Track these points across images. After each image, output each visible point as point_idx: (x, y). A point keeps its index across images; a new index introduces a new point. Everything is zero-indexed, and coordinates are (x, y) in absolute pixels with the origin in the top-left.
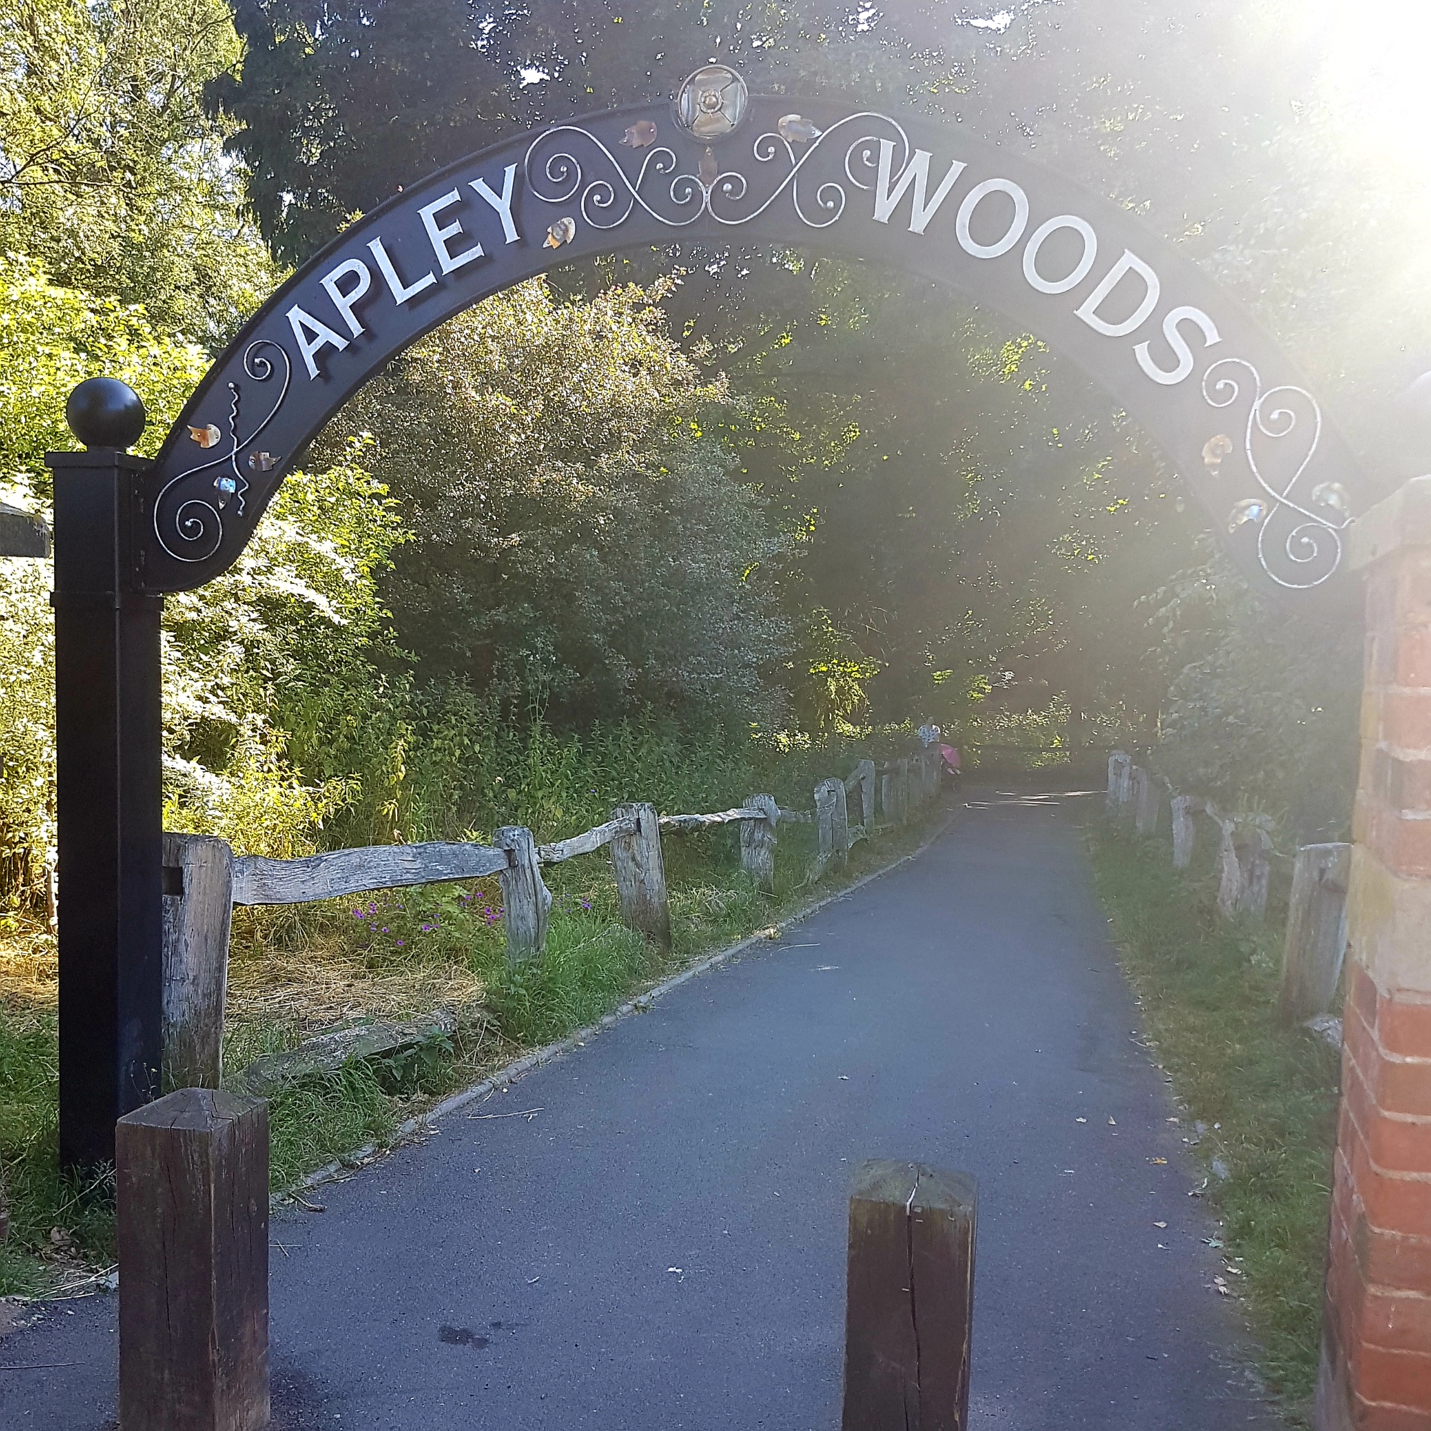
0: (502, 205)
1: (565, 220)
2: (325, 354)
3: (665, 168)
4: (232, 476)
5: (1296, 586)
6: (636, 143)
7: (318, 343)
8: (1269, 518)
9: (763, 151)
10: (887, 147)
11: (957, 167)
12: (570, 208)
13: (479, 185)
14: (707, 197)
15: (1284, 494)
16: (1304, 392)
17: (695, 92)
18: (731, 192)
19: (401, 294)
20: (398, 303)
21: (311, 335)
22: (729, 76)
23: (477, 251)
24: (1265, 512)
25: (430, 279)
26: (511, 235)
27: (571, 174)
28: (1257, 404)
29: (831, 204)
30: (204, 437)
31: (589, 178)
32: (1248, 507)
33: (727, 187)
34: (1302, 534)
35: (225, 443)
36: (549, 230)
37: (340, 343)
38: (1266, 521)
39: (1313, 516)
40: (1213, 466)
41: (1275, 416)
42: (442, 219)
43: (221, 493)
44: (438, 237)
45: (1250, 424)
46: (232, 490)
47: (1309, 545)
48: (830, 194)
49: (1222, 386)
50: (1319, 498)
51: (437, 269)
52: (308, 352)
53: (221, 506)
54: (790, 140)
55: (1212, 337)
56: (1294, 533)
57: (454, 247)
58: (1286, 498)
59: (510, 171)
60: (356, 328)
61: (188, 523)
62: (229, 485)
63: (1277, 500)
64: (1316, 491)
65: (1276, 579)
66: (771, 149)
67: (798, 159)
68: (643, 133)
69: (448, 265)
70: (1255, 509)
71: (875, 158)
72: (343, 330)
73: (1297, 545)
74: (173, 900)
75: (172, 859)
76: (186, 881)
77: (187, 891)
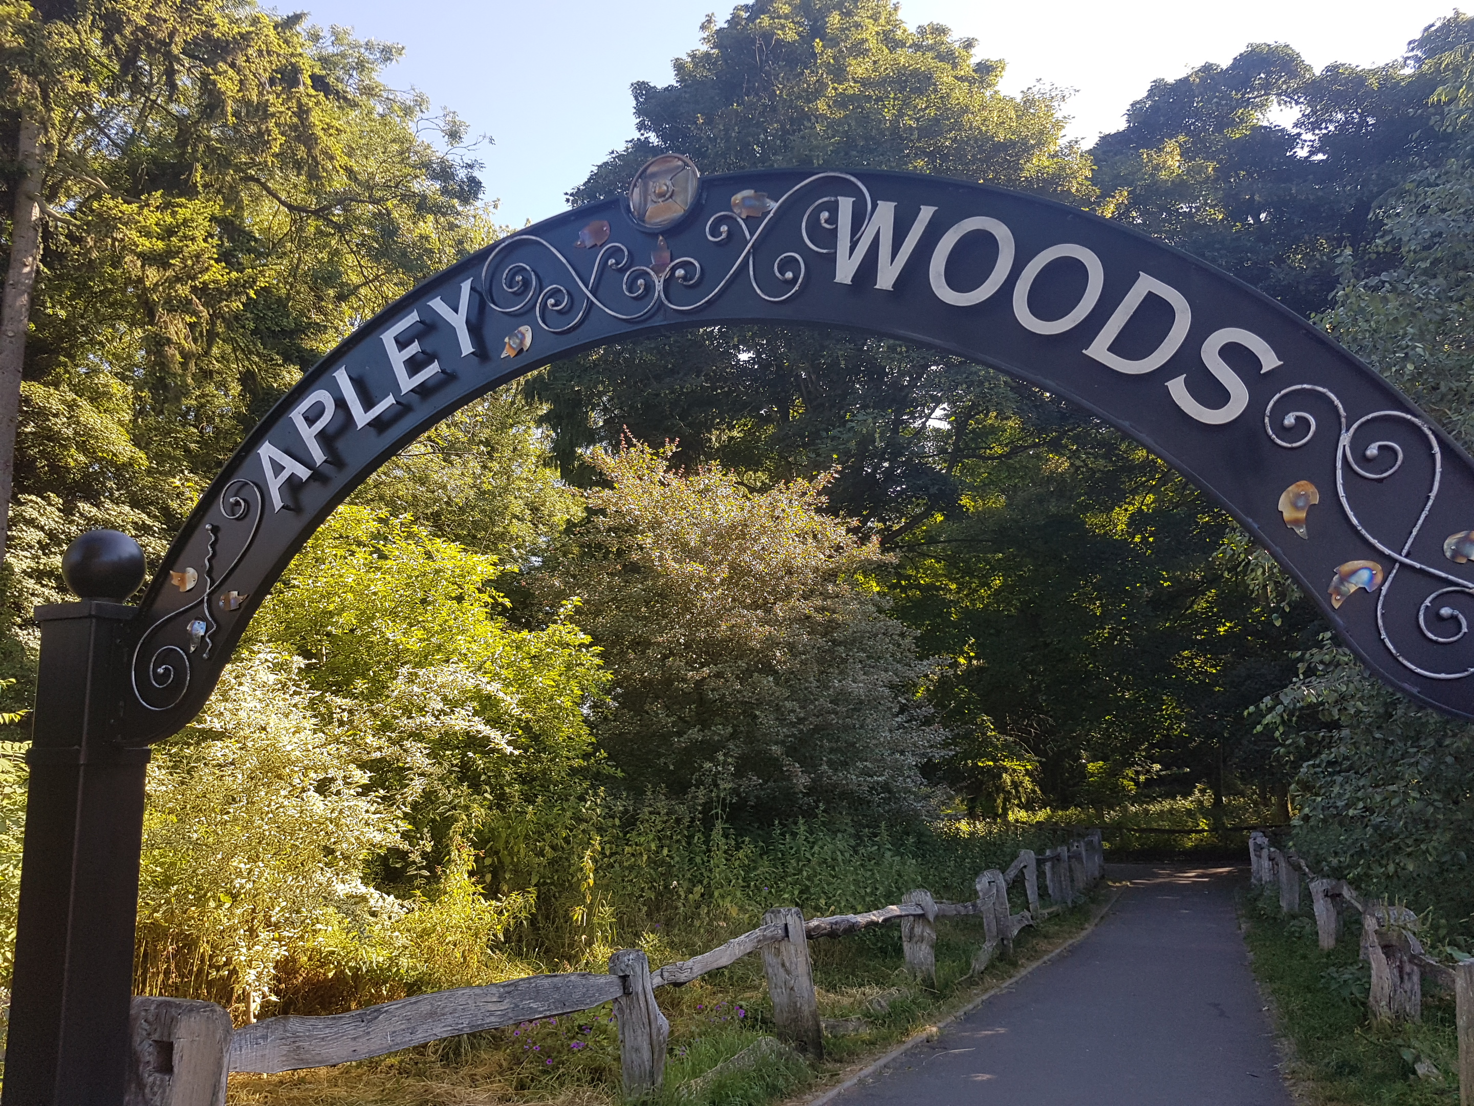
0: (458, 321)
1: (523, 329)
2: (293, 486)
3: (617, 263)
4: (204, 619)
5: (1443, 676)
6: (589, 244)
7: (285, 475)
8: (1387, 584)
9: (715, 231)
10: (846, 205)
11: (926, 213)
12: (525, 315)
13: (438, 304)
14: (659, 286)
15: (1405, 552)
16: (1409, 417)
17: (646, 185)
18: (685, 278)
19: (361, 417)
20: (359, 427)
21: (278, 468)
22: (680, 163)
23: (433, 368)
24: (1379, 578)
25: (390, 400)
26: (467, 347)
27: (526, 283)
28: (1345, 439)
29: (789, 275)
30: (183, 580)
31: (544, 284)
32: (1354, 572)
33: (680, 272)
34: (1440, 601)
35: (200, 583)
36: (507, 340)
37: (303, 473)
38: (1384, 589)
39: (1451, 577)
40: (1297, 522)
41: (1372, 451)
42: (402, 343)
43: (188, 637)
44: (398, 358)
45: (1339, 464)
46: (202, 633)
47: (1454, 618)
48: (789, 264)
49: (1293, 421)
50: (1456, 553)
51: (395, 387)
52: (274, 485)
53: (192, 649)
54: (744, 216)
55: (1269, 361)
56: (1427, 602)
57: (414, 365)
58: (1406, 556)
59: (466, 287)
60: (318, 455)
61: (161, 671)
62: (199, 628)
63: (1396, 561)
64: (1450, 544)
65: (1413, 667)
66: (724, 228)
67: (752, 235)
68: (598, 233)
69: (407, 383)
70: (1364, 575)
71: (833, 220)
72: (304, 459)
73: (1435, 619)
74: (162, 1080)
75: (166, 1034)
76: (176, 1058)
77: (176, 1070)
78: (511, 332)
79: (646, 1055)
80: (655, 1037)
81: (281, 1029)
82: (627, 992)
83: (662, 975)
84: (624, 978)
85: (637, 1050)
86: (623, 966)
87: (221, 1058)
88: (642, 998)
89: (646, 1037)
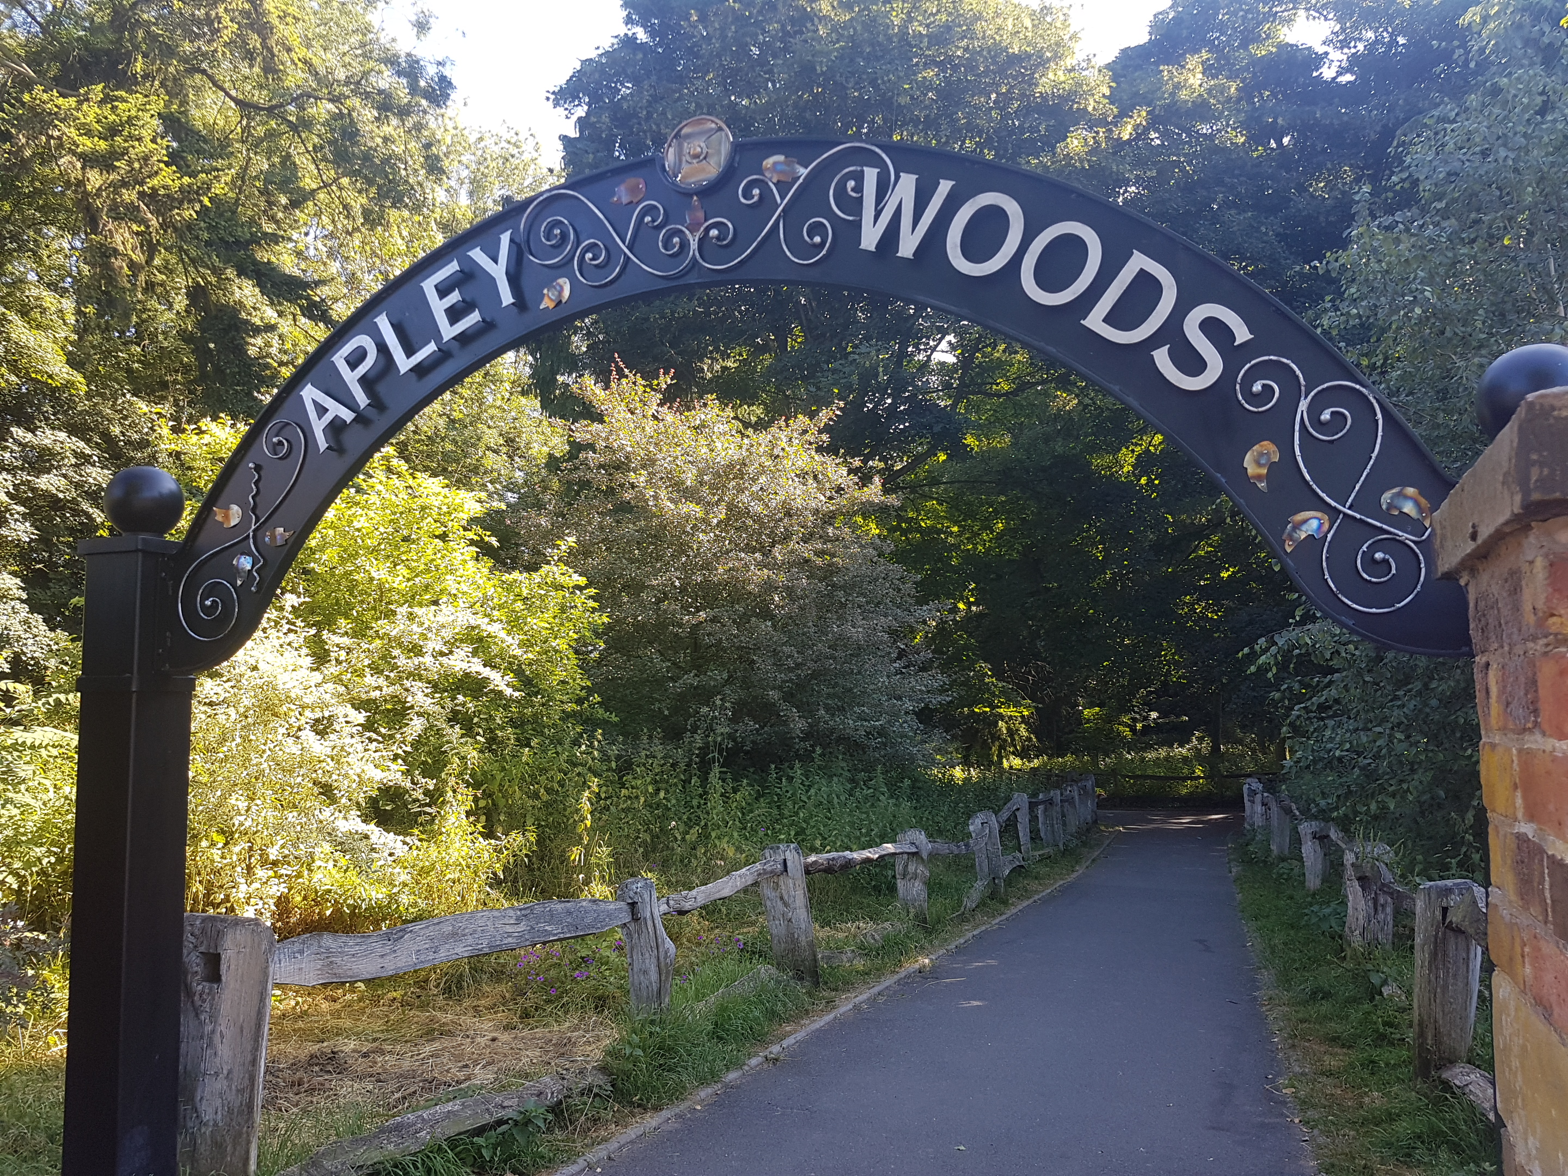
0: (498, 271)
1: (561, 281)
2: (336, 427)
3: (653, 221)
4: (250, 554)
5: (1374, 610)
6: (625, 200)
7: (328, 417)
8: (1332, 532)
9: (747, 194)
10: (871, 175)
11: (945, 186)
12: (563, 268)
13: (477, 255)
14: (694, 245)
15: (1348, 504)
16: (1358, 387)
17: (680, 146)
18: (718, 238)
19: (404, 363)
20: (402, 372)
21: (322, 410)
22: (713, 126)
23: (474, 318)
24: (1326, 526)
25: (431, 347)
26: (507, 298)
27: (564, 237)
28: (1303, 405)
29: (817, 239)
30: (227, 517)
31: (581, 238)
32: (1305, 521)
33: (714, 233)
34: (1373, 548)
35: (245, 520)
36: (545, 291)
37: (347, 415)
38: (1329, 536)
39: (1385, 527)
40: (1259, 478)
41: (1326, 416)
42: (443, 291)
43: (236, 571)
44: (438, 307)
45: (1297, 427)
46: (249, 567)
47: (1385, 561)
48: (817, 229)
49: (1260, 388)
50: (1390, 506)
51: (437, 336)
52: (318, 427)
53: (239, 583)
54: (775, 180)
55: (1242, 334)
56: (1364, 548)
57: (454, 314)
58: (1349, 508)
59: (505, 238)
60: (362, 399)
61: (208, 603)
62: (245, 563)
63: (1340, 512)
64: (1386, 497)
65: (1349, 603)
66: (756, 192)
67: (782, 199)
68: (634, 190)
69: (448, 332)
70: (1314, 524)
71: (859, 188)
72: (349, 403)
73: (1370, 562)
74: (211, 989)
75: (212, 945)
76: (223, 968)
77: (223, 978)
78: (549, 283)
79: (654, 976)
80: (662, 959)
81: (316, 944)
82: (635, 918)
83: (668, 904)
84: (633, 905)
85: (645, 972)
86: (631, 894)
87: (267, 967)
88: (650, 923)
89: (654, 960)
